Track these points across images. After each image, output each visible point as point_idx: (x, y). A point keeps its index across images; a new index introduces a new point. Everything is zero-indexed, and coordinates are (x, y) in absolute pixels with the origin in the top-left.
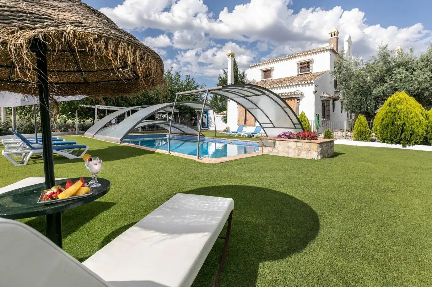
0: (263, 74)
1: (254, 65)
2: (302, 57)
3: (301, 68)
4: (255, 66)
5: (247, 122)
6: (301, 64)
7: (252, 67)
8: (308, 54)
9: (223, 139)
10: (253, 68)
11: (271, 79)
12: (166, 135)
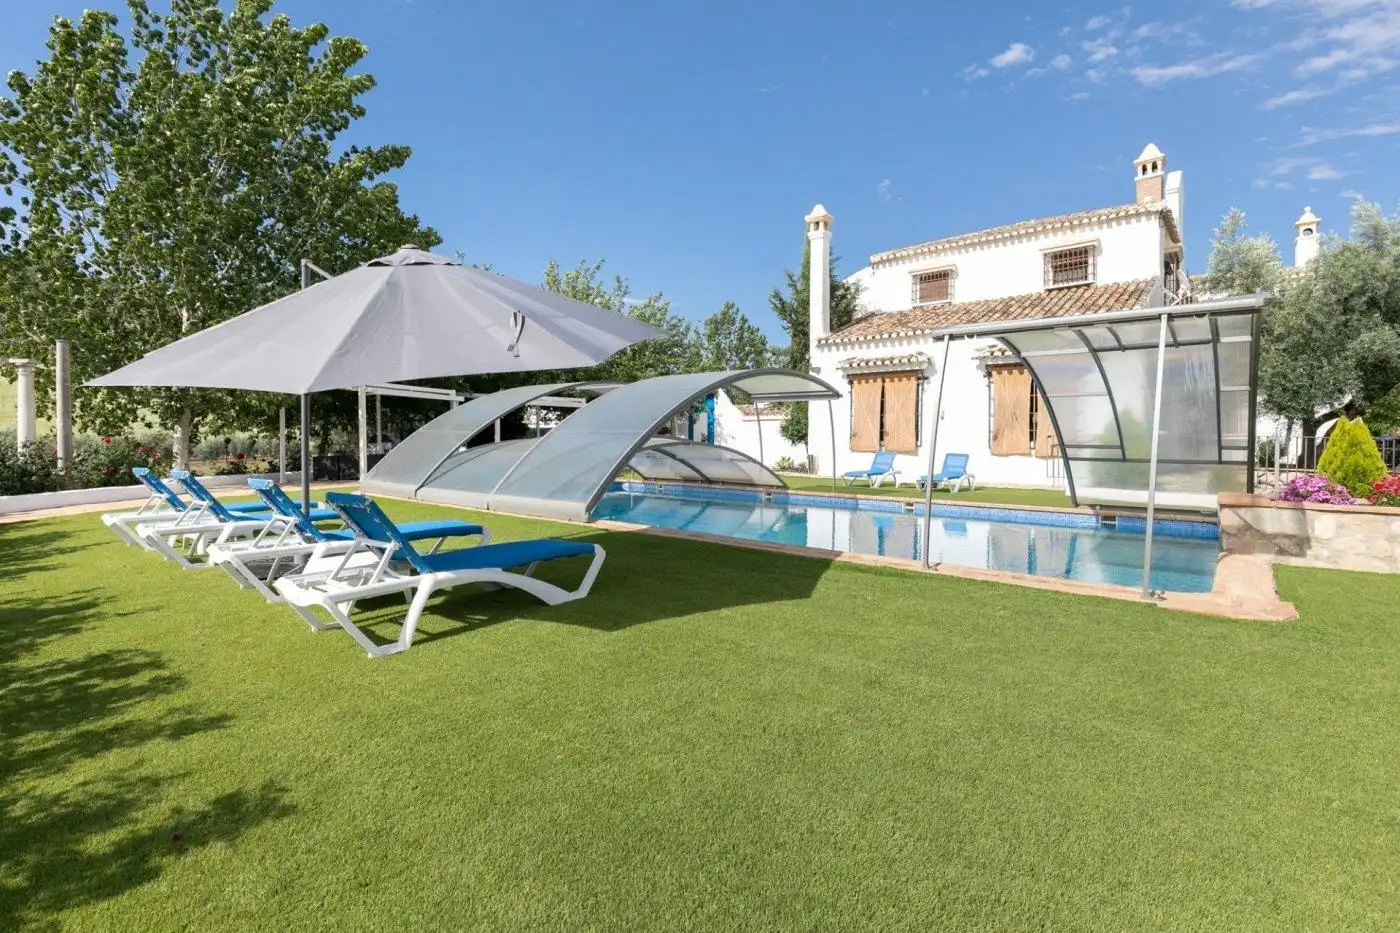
0: (918, 287)
1: (885, 258)
2: (1060, 234)
3: (1057, 269)
4: (889, 260)
5: (885, 438)
6: (1057, 256)
7: (878, 263)
8: (1081, 224)
9: (863, 496)
10: (881, 266)
11: (950, 304)
12: (622, 483)
